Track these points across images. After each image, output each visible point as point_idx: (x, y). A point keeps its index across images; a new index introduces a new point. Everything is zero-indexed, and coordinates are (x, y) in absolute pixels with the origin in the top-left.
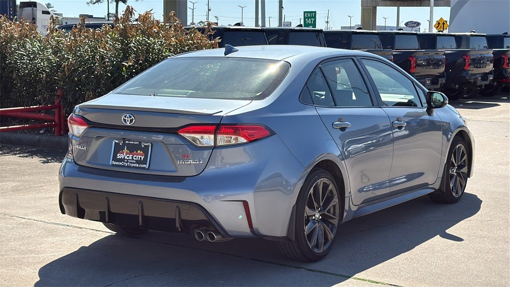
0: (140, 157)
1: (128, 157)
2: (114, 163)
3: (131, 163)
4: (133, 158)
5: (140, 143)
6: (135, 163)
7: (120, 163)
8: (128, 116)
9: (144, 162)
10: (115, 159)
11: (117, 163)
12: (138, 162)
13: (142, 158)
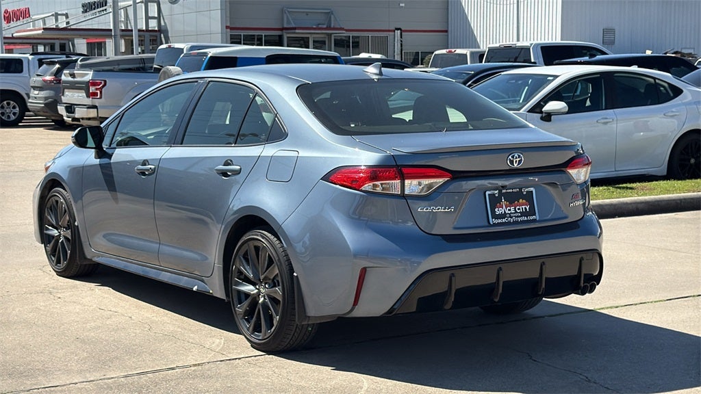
0: (524, 207)
1: (509, 210)
2: (496, 221)
3: (516, 217)
4: (515, 210)
5: (521, 189)
6: (520, 217)
7: (504, 220)
8: (516, 155)
9: (532, 212)
10: (495, 216)
11: (500, 221)
12: (523, 214)
13: (528, 208)
